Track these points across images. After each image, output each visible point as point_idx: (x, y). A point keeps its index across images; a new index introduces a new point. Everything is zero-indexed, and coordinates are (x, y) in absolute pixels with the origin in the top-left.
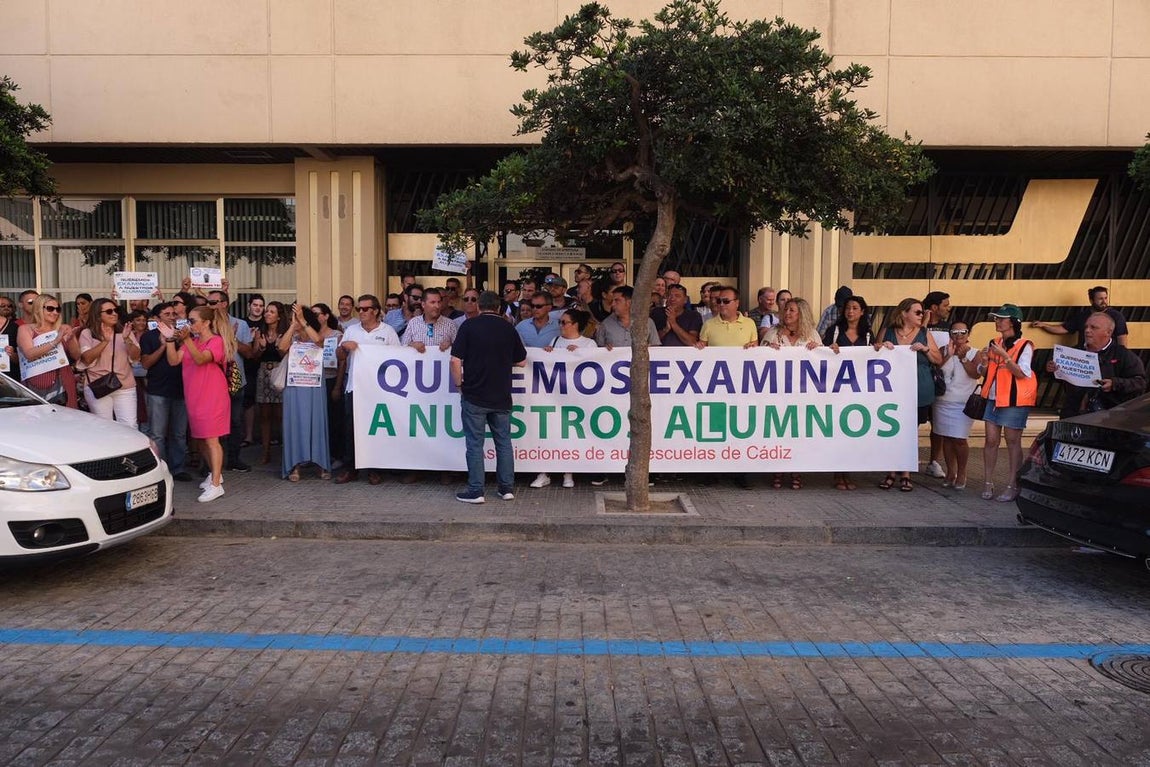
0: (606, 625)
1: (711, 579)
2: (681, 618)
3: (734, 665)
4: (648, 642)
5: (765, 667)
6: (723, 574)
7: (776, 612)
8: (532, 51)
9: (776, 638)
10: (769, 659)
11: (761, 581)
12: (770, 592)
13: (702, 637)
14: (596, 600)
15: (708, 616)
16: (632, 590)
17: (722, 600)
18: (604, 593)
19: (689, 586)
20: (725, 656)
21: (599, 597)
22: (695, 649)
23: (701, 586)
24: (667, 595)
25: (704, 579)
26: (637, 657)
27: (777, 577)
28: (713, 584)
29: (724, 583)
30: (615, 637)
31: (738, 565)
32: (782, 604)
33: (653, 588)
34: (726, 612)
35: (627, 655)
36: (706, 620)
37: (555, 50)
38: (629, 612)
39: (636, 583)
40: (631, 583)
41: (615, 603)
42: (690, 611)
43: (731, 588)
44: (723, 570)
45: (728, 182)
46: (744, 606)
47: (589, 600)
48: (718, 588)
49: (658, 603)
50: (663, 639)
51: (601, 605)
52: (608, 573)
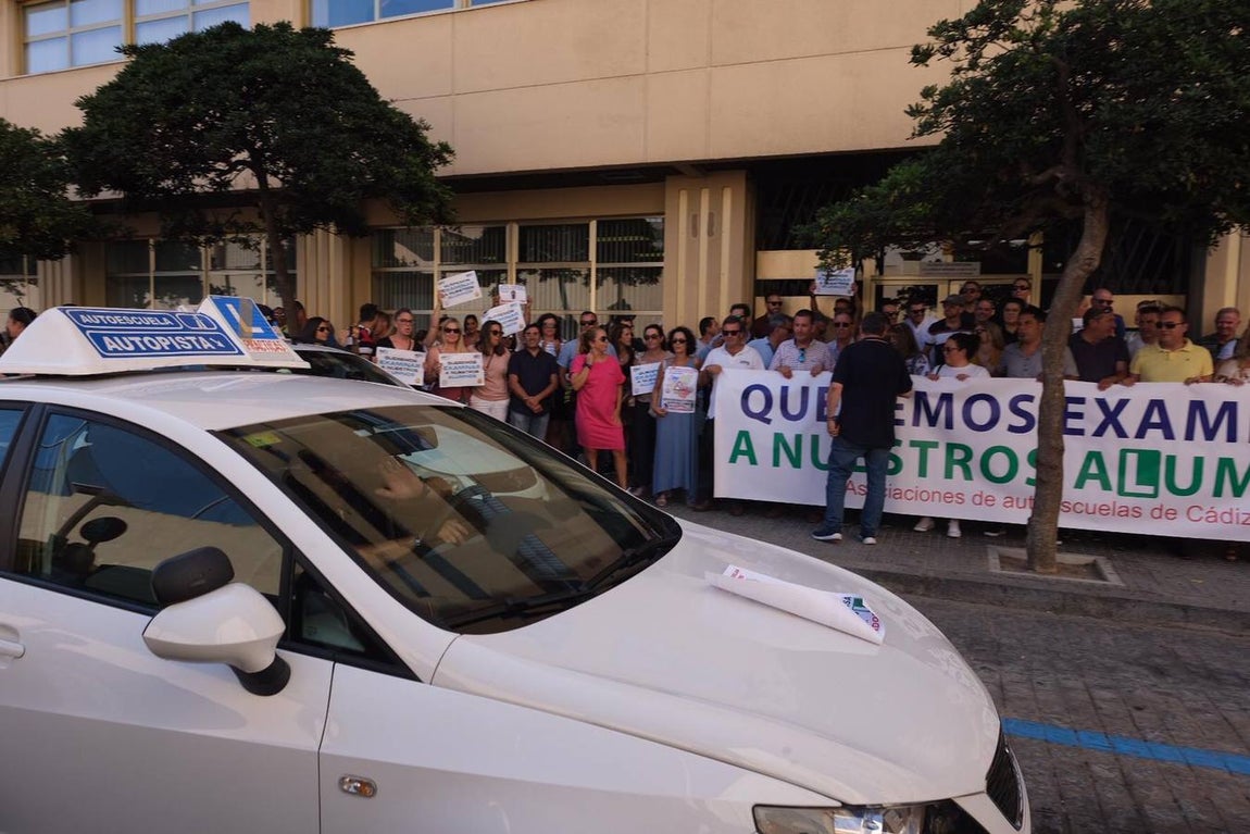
0: (1004, 700)
1: (1140, 665)
2: (1103, 706)
3: (1177, 774)
4: (1057, 727)
5: (1222, 784)
6: (1158, 660)
7: (1236, 718)
8: (936, 43)
9: (1237, 750)
10: (1227, 776)
11: (1212, 676)
12: (1227, 693)
13: (1130, 732)
14: (990, 670)
15: (1139, 709)
16: (1035, 665)
17: (1160, 693)
18: (1000, 664)
19: (1112, 670)
20: (1163, 761)
21: (993, 667)
22: (1124, 748)
23: (1127, 671)
24: (1083, 676)
25: (1130, 663)
26: (1045, 744)
27: (1237, 675)
28: (1146, 672)
29: (1159, 672)
30: (1014, 715)
31: (1180, 653)
32: (1245, 710)
33: (1062, 665)
34: (1164, 707)
35: (1032, 739)
36: (1136, 714)
37: (966, 39)
38: (1033, 689)
39: (1042, 657)
40: (1035, 656)
41: (1015, 677)
42: (1112, 700)
43: (1170, 680)
44: (1157, 656)
45: (1188, 179)
46: (1189, 704)
47: (983, 668)
48: (1153, 678)
49: (1070, 684)
50: (1077, 727)
51: (997, 676)
52: (1004, 641)
